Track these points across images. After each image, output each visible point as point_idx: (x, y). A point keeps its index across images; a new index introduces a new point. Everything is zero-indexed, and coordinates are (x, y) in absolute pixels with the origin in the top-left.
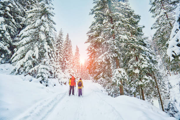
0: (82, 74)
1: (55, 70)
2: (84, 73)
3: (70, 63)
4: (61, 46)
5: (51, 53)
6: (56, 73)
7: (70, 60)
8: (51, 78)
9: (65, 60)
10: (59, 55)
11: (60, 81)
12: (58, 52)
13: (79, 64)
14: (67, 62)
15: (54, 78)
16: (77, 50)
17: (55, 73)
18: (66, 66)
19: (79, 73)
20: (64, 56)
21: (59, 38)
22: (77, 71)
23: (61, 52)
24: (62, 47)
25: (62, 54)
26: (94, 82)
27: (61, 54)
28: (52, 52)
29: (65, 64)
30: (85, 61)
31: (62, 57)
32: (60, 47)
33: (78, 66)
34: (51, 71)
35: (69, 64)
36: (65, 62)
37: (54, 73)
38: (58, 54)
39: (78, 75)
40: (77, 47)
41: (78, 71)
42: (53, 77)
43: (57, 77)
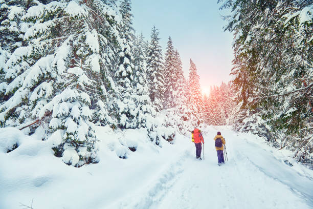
0: (208, 114)
1: (139, 107)
2: (212, 112)
3: (181, 94)
4: (158, 61)
5: (134, 74)
6: (141, 115)
7: (179, 88)
8: (130, 128)
9: (171, 90)
10: (155, 80)
11: (153, 135)
12: (153, 74)
13: (199, 95)
14: (174, 93)
15: (137, 127)
16: (193, 67)
17: (138, 115)
18: (174, 100)
19: (202, 114)
20: (168, 82)
21: (152, 46)
22: (196, 109)
23: (159, 73)
24: (160, 64)
25: (162, 78)
26: (241, 130)
27: (160, 78)
28: (138, 73)
29: (172, 97)
30: (211, 89)
31: (162, 82)
32: (157, 63)
33: (198, 100)
34: (129, 110)
35: (179, 95)
36: (171, 93)
37: (135, 115)
38: (154, 78)
39: (200, 118)
40: (191, 62)
41: (199, 109)
42: (135, 125)
43: (143, 125)
